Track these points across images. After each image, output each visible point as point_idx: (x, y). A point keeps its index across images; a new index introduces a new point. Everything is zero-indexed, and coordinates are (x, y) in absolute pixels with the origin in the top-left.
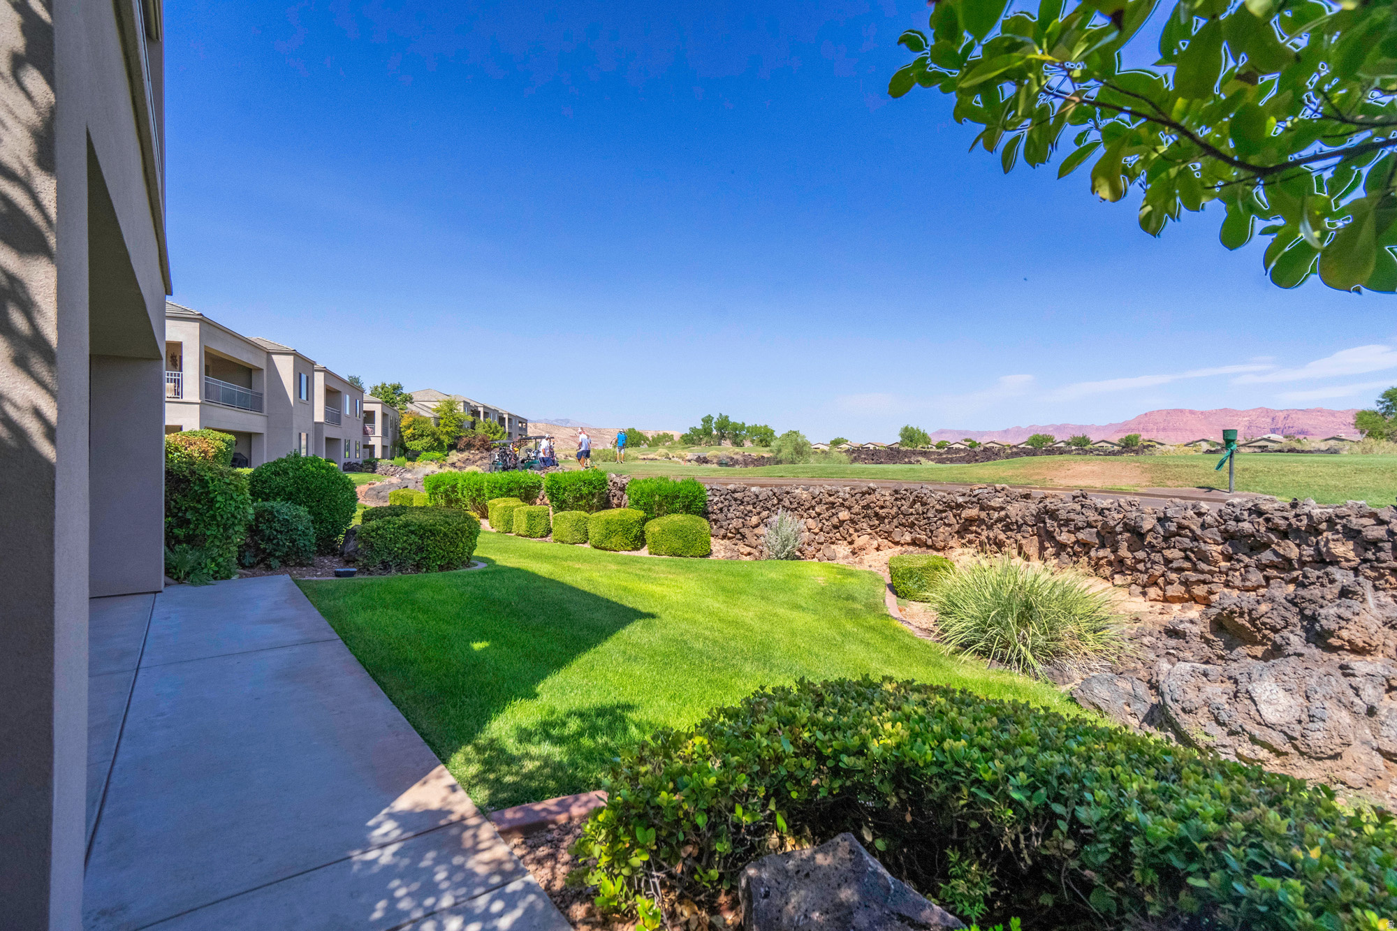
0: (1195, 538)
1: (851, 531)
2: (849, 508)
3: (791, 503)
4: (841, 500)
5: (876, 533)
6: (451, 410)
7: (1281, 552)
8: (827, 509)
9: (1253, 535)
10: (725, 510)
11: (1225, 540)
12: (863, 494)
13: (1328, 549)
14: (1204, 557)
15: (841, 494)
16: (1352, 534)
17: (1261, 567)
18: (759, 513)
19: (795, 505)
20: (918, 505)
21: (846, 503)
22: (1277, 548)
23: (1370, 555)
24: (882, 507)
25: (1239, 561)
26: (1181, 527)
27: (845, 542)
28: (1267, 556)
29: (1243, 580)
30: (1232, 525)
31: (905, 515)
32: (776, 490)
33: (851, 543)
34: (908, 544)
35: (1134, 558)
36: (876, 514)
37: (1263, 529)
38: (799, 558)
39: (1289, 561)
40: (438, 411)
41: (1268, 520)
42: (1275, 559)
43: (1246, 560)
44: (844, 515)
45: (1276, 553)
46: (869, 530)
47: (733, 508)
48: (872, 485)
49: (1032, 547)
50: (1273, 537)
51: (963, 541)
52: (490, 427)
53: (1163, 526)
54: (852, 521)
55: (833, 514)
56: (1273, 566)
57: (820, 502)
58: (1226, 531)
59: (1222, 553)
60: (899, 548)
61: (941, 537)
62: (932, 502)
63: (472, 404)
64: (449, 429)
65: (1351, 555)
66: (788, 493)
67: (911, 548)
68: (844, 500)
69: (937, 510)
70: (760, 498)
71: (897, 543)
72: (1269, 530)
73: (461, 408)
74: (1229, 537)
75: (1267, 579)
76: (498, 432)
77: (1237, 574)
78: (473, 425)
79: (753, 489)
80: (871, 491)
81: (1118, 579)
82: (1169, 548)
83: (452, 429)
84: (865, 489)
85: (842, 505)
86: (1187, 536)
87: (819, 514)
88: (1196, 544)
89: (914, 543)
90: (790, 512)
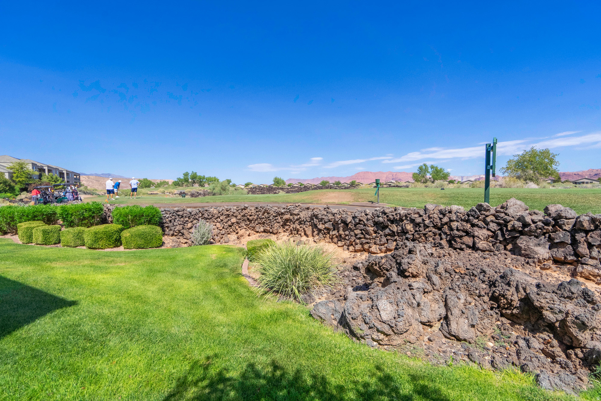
0: (365, 225)
1: (237, 227)
2: (236, 217)
3: (208, 215)
4: (232, 213)
5: (248, 228)
6: (22, 168)
7: (392, 229)
8: (226, 218)
9: (383, 223)
10: (173, 221)
11: (374, 225)
12: (242, 210)
13: (406, 227)
14: (368, 233)
15: (232, 210)
16: (412, 221)
17: (386, 236)
18: (192, 222)
19: (211, 216)
20: (266, 214)
21: (234, 214)
22: (390, 227)
23: (417, 229)
24: (251, 216)
25: (379, 233)
26: (360, 220)
27: (235, 233)
28: (387, 231)
29: (380, 241)
30: (376, 219)
31: (260, 219)
32: (200, 209)
33: (237, 233)
34: (262, 232)
35: (345, 234)
36: (248, 219)
37: (386, 220)
38: (211, 243)
39: (393, 232)
40: (11, 169)
41: (387, 216)
42: (390, 232)
43: (381, 232)
44: (234, 220)
45: (390, 230)
46: (245, 227)
47: (177, 219)
48: (246, 205)
49: (309, 231)
50: (389, 223)
51: (284, 229)
52: (52, 178)
53: (354, 220)
54: (237, 223)
55: (229, 220)
56: (389, 235)
57: (222, 214)
58: (375, 221)
59: (373, 231)
60: (258, 234)
61: (276, 228)
62: (272, 212)
63: (38, 164)
64: (21, 180)
65: (412, 229)
66: (206, 211)
67: (263, 234)
68: (233, 213)
69: (273, 216)
70: (192, 214)
71: (257, 232)
72: (388, 220)
73: (30, 167)
74: (376, 224)
75: (387, 240)
76: (58, 181)
77: (378, 239)
78: (40, 177)
79: (188, 209)
80: (245, 208)
81: (340, 244)
82: (356, 229)
83: (23, 179)
84: (243, 207)
85: (233, 215)
86: (362, 224)
87: (222, 220)
88: (365, 227)
89: (265, 231)
90: (208, 220)
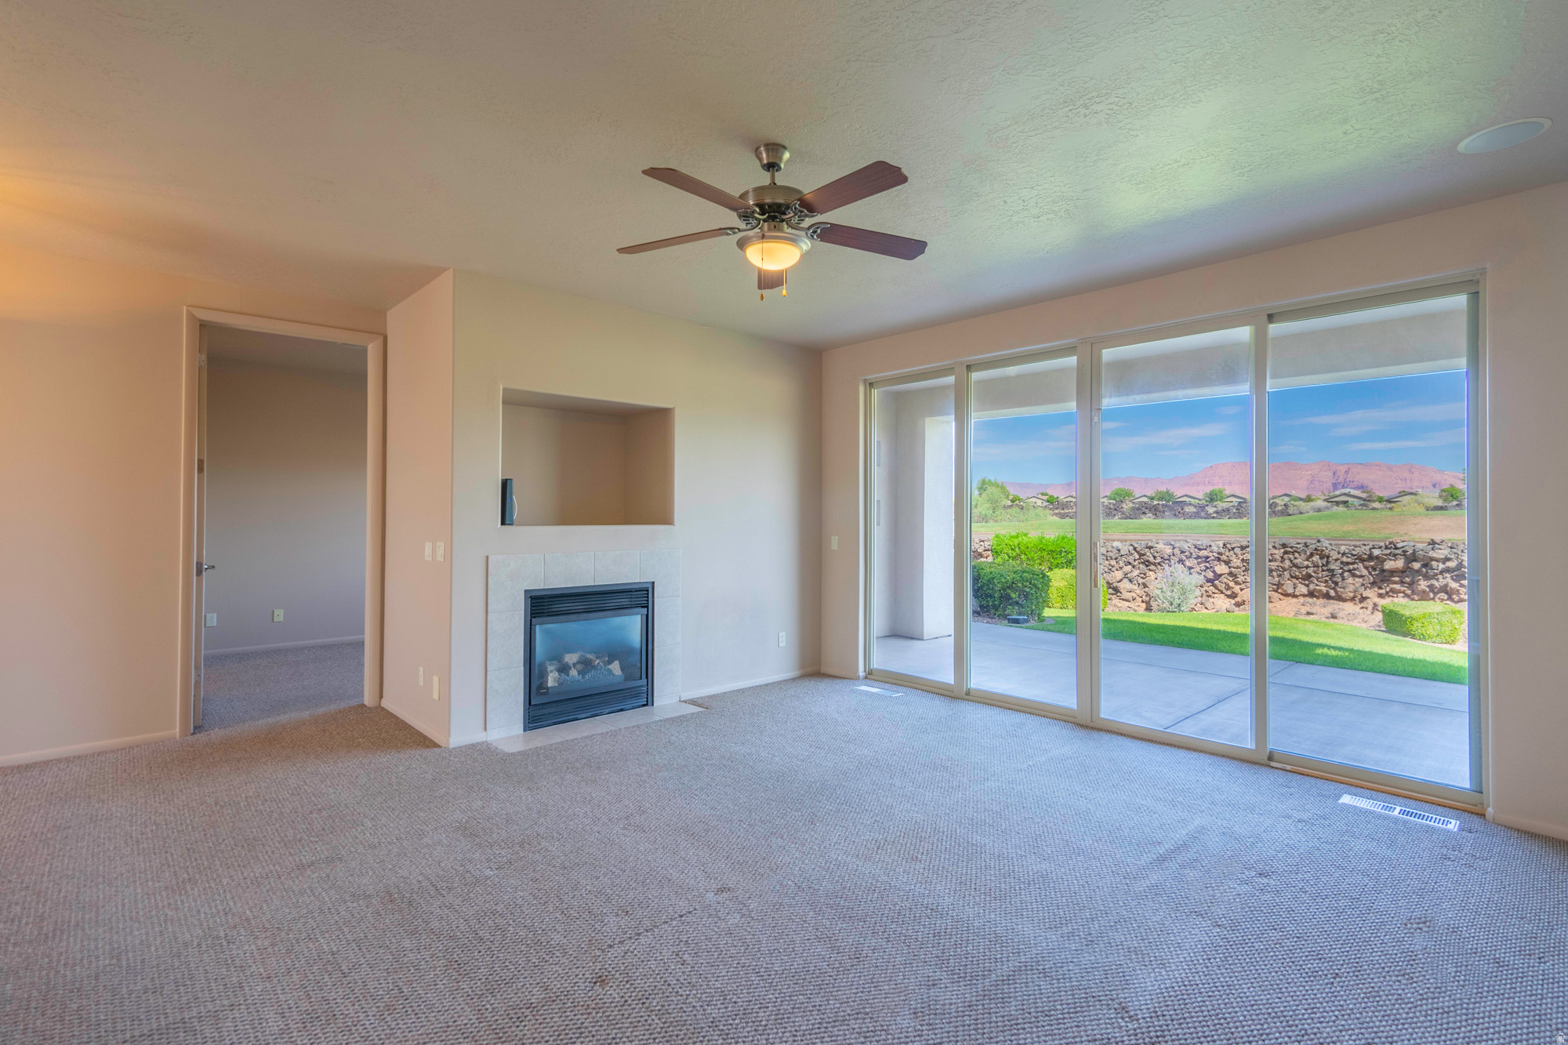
1: (1232, 584)
2: (1227, 563)
3: (1155, 557)
4: (1215, 554)
8: (1199, 564)
12: (1243, 548)
15: (1215, 548)
19: (1159, 560)
20: (1316, 558)
21: (1224, 557)
27: (1223, 596)
31: (1299, 568)
32: (1136, 545)
33: (1231, 596)
34: (1304, 596)
44: (1221, 569)
54: (1231, 575)
55: (1207, 568)
60: (1295, 600)
66: (1150, 548)
67: (1309, 599)
68: (1219, 553)
70: (1122, 553)
71: (1289, 595)
84: (1244, 543)
85: (1219, 559)
87: (1190, 568)
89: (1311, 594)
90: (1152, 567)
